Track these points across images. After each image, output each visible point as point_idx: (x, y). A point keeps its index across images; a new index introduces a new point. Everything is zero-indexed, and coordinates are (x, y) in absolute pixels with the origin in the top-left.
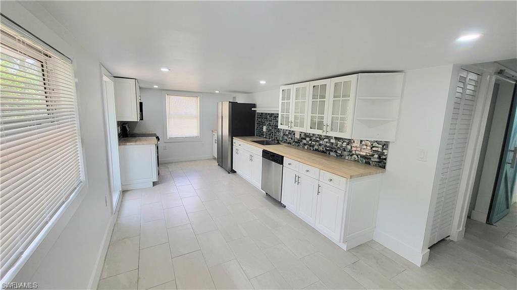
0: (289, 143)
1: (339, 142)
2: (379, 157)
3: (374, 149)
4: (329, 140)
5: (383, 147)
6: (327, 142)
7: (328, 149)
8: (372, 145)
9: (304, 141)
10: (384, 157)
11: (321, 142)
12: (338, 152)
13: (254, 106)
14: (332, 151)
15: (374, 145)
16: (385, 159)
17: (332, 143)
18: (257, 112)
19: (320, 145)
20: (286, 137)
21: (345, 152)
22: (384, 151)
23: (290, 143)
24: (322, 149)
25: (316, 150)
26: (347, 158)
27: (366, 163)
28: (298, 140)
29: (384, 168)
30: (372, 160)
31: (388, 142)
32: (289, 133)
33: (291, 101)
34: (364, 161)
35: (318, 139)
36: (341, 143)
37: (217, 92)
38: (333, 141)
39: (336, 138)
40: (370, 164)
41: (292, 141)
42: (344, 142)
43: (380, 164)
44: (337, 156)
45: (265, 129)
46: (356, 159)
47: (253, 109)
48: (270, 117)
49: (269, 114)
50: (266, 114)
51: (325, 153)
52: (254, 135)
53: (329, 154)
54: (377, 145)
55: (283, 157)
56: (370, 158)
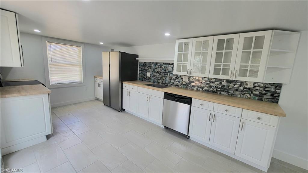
0: (176, 86)
1: (230, 85)
2: (272, 95)
3: (266, 89)
4: (220, 83)
5: (276, 87)
6: (217, 85)
7: (219, 89)
8: (265, 86)
9: (193, 84)
10: (277, 95)
11: (212, 84)
12: (230, 92)
13: (137, 56)
14: (223, 91)
15: (266, 87)
16: (279, 96)
17: (224, 86)
18: (139, 61)
19: (211, 87)
20: (172, 81)
21: (237, 92)
22: (277, 91)
23: (178, 86)
24: (212, 90)
25: (206, 91)
26: (239, 96)
27: (258, 99)
28: (186, 83)
29: (277, 102)
30: (264, 97)
31: (282, 84)
32: (176, 78)
33: (189, 52)
34: (257, 98)
35: (208, 82)
36: (233, 85)
37: (101, 43)
38: (224, 83)
39: (228, 81)
40: (262, 100)
41: (179, 84)
42: (236, 84)
43: (273, 100)
44: (228, 94)
45: (149, 74)
46: (248, 97)
47: (137, 59)
48: (154, 65)
49: (153, 63)
50: (150, 63)
51: (215, 93)
52: (137, 80)
53: (220, 93)
54: (270, 86)
55: (191, 98)
56: (263, 96)
